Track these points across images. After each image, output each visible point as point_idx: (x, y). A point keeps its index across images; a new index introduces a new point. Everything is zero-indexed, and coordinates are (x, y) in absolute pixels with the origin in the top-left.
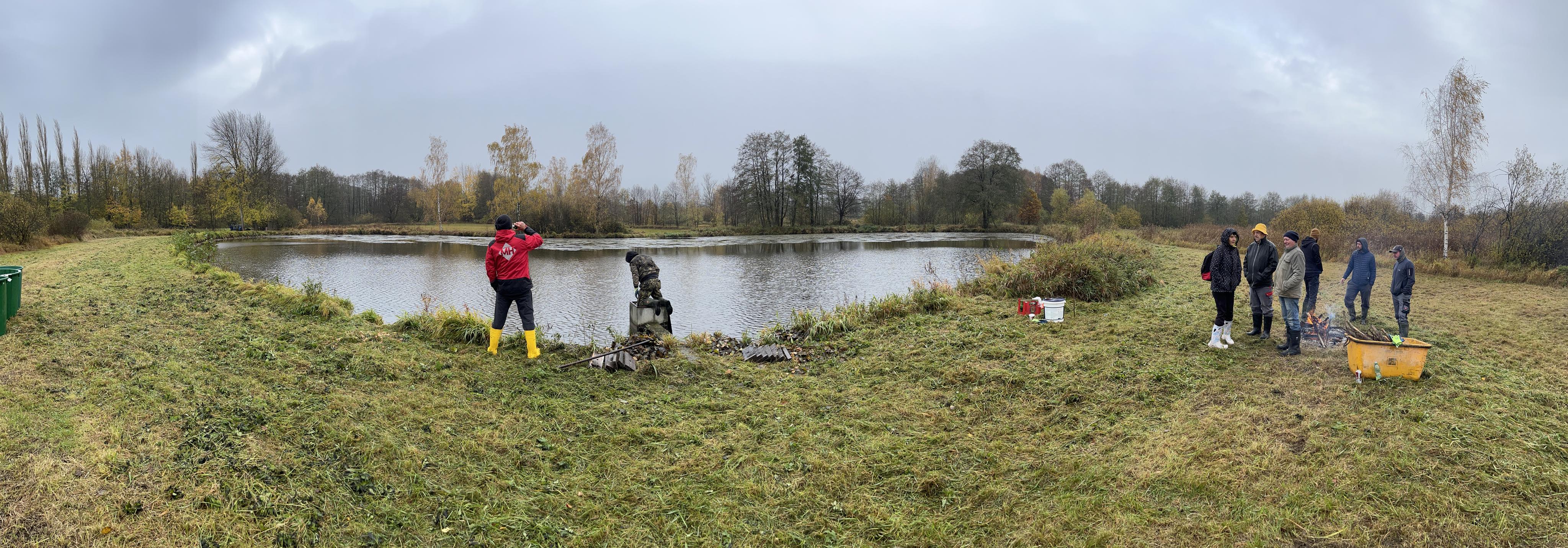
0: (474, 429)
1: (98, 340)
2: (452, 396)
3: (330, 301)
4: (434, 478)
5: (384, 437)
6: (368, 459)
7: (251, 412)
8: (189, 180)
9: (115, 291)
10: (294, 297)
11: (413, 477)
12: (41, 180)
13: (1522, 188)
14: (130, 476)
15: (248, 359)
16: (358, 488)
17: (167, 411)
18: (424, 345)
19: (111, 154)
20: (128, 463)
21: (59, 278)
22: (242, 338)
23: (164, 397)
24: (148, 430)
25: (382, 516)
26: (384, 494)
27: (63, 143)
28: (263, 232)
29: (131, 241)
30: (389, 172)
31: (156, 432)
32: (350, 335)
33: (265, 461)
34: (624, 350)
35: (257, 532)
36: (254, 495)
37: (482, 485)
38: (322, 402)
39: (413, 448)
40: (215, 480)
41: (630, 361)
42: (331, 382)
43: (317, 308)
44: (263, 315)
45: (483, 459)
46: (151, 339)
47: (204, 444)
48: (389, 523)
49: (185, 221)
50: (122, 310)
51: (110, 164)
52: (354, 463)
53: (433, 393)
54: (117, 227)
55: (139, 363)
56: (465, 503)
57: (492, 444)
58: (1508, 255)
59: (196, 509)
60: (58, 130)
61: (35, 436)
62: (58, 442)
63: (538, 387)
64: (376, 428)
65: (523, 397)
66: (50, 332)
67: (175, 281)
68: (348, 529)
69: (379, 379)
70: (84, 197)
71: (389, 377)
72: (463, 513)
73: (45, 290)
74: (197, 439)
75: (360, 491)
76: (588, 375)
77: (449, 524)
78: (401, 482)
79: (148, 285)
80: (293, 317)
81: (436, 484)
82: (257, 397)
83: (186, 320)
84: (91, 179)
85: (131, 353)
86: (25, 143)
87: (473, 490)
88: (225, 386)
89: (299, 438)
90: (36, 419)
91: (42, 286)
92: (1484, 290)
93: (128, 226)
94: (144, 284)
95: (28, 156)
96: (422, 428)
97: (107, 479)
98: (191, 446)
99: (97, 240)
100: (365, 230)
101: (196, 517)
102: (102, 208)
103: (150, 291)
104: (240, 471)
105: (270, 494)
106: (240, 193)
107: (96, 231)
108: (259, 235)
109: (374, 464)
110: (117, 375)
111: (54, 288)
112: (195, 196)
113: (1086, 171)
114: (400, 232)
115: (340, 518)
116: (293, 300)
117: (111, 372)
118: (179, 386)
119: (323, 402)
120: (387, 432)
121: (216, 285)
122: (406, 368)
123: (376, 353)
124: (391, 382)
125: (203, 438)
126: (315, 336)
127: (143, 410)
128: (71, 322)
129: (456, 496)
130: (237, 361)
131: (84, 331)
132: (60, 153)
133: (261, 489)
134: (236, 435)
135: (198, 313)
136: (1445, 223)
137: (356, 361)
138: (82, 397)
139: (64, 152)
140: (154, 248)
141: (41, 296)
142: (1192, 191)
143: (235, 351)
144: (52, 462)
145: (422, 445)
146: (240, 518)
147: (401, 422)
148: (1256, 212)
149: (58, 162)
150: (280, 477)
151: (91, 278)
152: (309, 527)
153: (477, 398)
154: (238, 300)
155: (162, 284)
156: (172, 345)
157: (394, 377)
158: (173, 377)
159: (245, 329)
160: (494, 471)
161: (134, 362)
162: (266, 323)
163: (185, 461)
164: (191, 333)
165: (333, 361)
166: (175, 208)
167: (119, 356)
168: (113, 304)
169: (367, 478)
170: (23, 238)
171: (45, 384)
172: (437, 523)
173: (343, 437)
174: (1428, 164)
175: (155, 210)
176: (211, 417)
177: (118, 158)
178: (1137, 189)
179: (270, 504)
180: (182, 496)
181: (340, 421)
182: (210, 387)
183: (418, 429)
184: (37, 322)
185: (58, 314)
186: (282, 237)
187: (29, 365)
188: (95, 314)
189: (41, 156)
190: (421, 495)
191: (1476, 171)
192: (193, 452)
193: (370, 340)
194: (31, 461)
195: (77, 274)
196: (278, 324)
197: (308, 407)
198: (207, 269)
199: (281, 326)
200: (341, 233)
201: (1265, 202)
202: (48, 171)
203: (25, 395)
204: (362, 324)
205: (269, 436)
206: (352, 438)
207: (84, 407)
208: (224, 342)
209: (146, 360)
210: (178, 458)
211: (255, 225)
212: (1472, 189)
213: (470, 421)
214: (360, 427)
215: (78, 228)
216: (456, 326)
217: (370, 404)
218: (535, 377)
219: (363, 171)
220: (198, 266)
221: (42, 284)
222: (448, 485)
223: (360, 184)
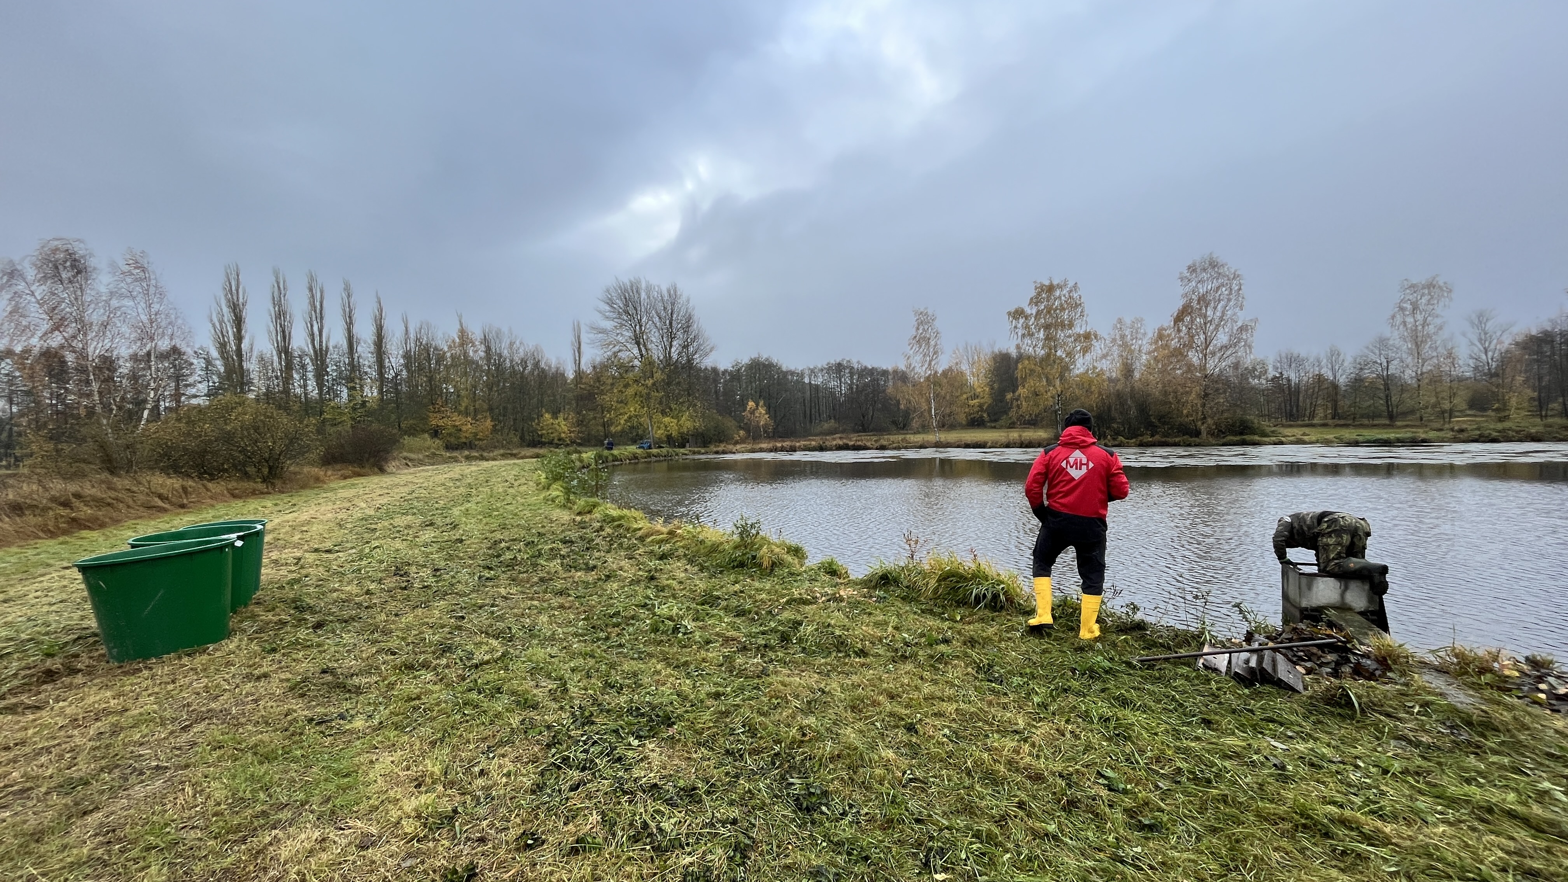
0: (987, 736)
1: (408, 628)
2: (952, 685)
3: (774, 547)
4: (922, 800)
5: (845, 735)
6: (820, 765)
7: (653, 709)
8: (570, 375)
9: (441, 549)
10: (722, 543)
11: (888, 794)
12: (310, 375)
14: (457, 829)
15: (653, 635)
16: (805, 805)
17: (522, 722)
18: (908, 608)
19: (440, 334)
20: (455, 811)
21: (339, 534)
22: (644, 606)
23: (518, 703)
24: (491, 755)
25: (840, 844)
26: (844, 814)
27: (356, 316)
28: (682, 450)
29: (473, 468)
30: (858, 362)
31: (503, 756)
32: (800, 594)
33: (671, 776)
34: (1274, 650)
35: (655, 874)
36: (653, 825)
37: (1002, 820)
38: (757, 688)
39: (890, 754)
40: (594, 812)
41: (1284, 671)
42: (771, 661)
43: (754, 557)
44: (678, 569)
45: (1002, 784)
46: (501, 618)
47: (580, 763)
48: (849, 854)
49: (563, 435)
50: (453, 577)
51: (436, 349)
52: (800, 772)
53: (922, 678)
54: (449, 447)
55: (480, 655)
56: (971, 843)
57: (1017, 763)
59: (563, 857)
60: (349, 296)
61: (284, 800)
62: (328, 800)
63: (1097, 686)
64: (835, 723)
65: (1071, 698)
66: (318, 626)
67: (543, 527)
68: (789, 861)
69: (840, 655)
70: (389, 401)
71: (855, 652)
72: (967, 856)
73: (310, 557)
74: (569, 757)
75: (808, 809)
76: (1196, 682)
77: (945, 870)
78: (870, 800)
79: (498, 536)
80: (721, 572)
81: (924, 808)
82: (663, 688)
83: (559, 585)
84: (404, 373)
85: (465, 642)
86: (281, 315)
87: (985, 826)
88: (616, 677)
89: (722, 740)
90: (286, 772)
91: (306, 551)
93: (469, 445)
94: (493, 535)
95: (285, 335)
96: (905, 727)
97: (418, 841)
98: (559, 768)
99: (412, 470)
100: (828, 444)
101: (563, 867)
102: (425, 419)
103: (503, 545)
104: (632, 793)
105: (675, 819)
106: (648, 394)
107: (412, 456)
108: (677, 455)
109: (829, 772)
110: (441, 680)
111: (328, 551)
112: (580, 398)
114: (876, 445)
115: (779, 847)
116: (721, 548)
117: (430, 676)
118: (544, 684)
119: (759, 689)
120: (850, 730)
121: (608, 530)
122: (880, 640)
123: (837, 618)
124: (857, 660)
125: (578, 754)
126: (750, 597)
127: (483, 727)
128: (359, 605)
129: (957, 830)
130: (637, 639)
131: (383, 617)
132: (349, 331)
133: (663, 814)
134: (630, 744)
135: (579, 574)
137: (807, 630)
138: (376, 722)
139: (356, 330)
140: (510, 478)
141: (302, 567)
143: (633, 625)
144: (317, 834)
145: (903, 750)
146: (629, 859)
147: (872, 716)
149: (344, 344)
150: (691, 796)
151: (399, 532)
152: (731, 859)
153: (993, 690)
154: (640, 551)
155: (523, 533)
156: (537, 624)
157: (862, 653)
158: (533, 672)
159: (649, 592)
160: (1021, 805)
161: (470, 655)
162: (681, 583)
163: (549, 791)
164: (567, 605)
165: (774, 631)
166: (547, 416)
167: (446, 649)
168: (437, 570)
169: (818, 792)
170: (270, 472)
171: (306, 713)
172: (926, 864)
173: (785, 735)
175: (515, 420)
176: (593, 723)
177: (453, 341)
179: (674, 833)
180: (543, 842)
181: (781, 713)
182: (593, 681)
183: (898, 727)
184: (292, 612)
185: (335, 595)
186: (710, 456)
187: (275, 686)
188: (405, 588)
189: (312, 335)
190: (901, 821)
192: (563, 776)
193: (829, 600)
194: (276, 840)
195: (373, 526)
196: (698, 582)
197: (736, 696)
198: (594, 506)
199: (701, 584)
200: (793, 449)
202: (323, 362)
203: (265, 737)
204: (819, 578)
205: (679, 740)
206: (799, 737)
207: (379, 738)
208: (617, 614)
209: (493, 650)
210: (537, 789)
211: (670, 440)
213: (980, 724)
214: (811, 720)
215: (379, 452)
216: (957, 582)
217: (827, 690)
218: (1091, 670)
219: (821, 363)
220: (581, 502)
221: (306, 547)
222: (945, 813)
223: (819, 381)
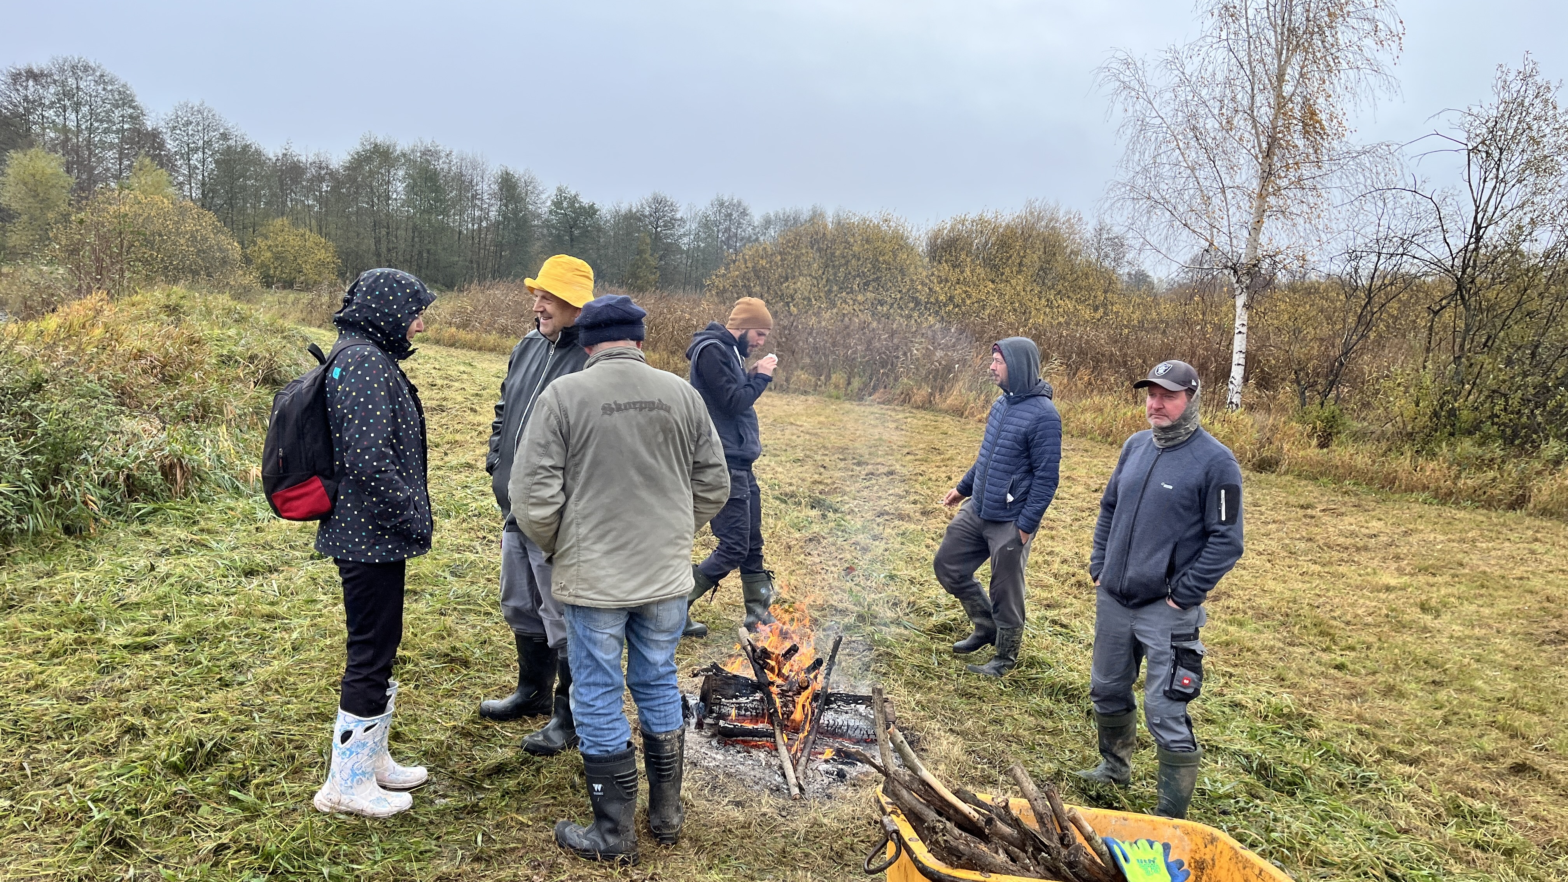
13: (1514, 195)
58: (1452, 413)
92: (1376, 525)
113: (139, 101)
136: (1241, 301)
142: (495, 187)
148: (682, 252)
174: (1194, 115)
178: (323, 171)
191: (1355, 141)
201: (706, 224)
212: (1337, 196)
